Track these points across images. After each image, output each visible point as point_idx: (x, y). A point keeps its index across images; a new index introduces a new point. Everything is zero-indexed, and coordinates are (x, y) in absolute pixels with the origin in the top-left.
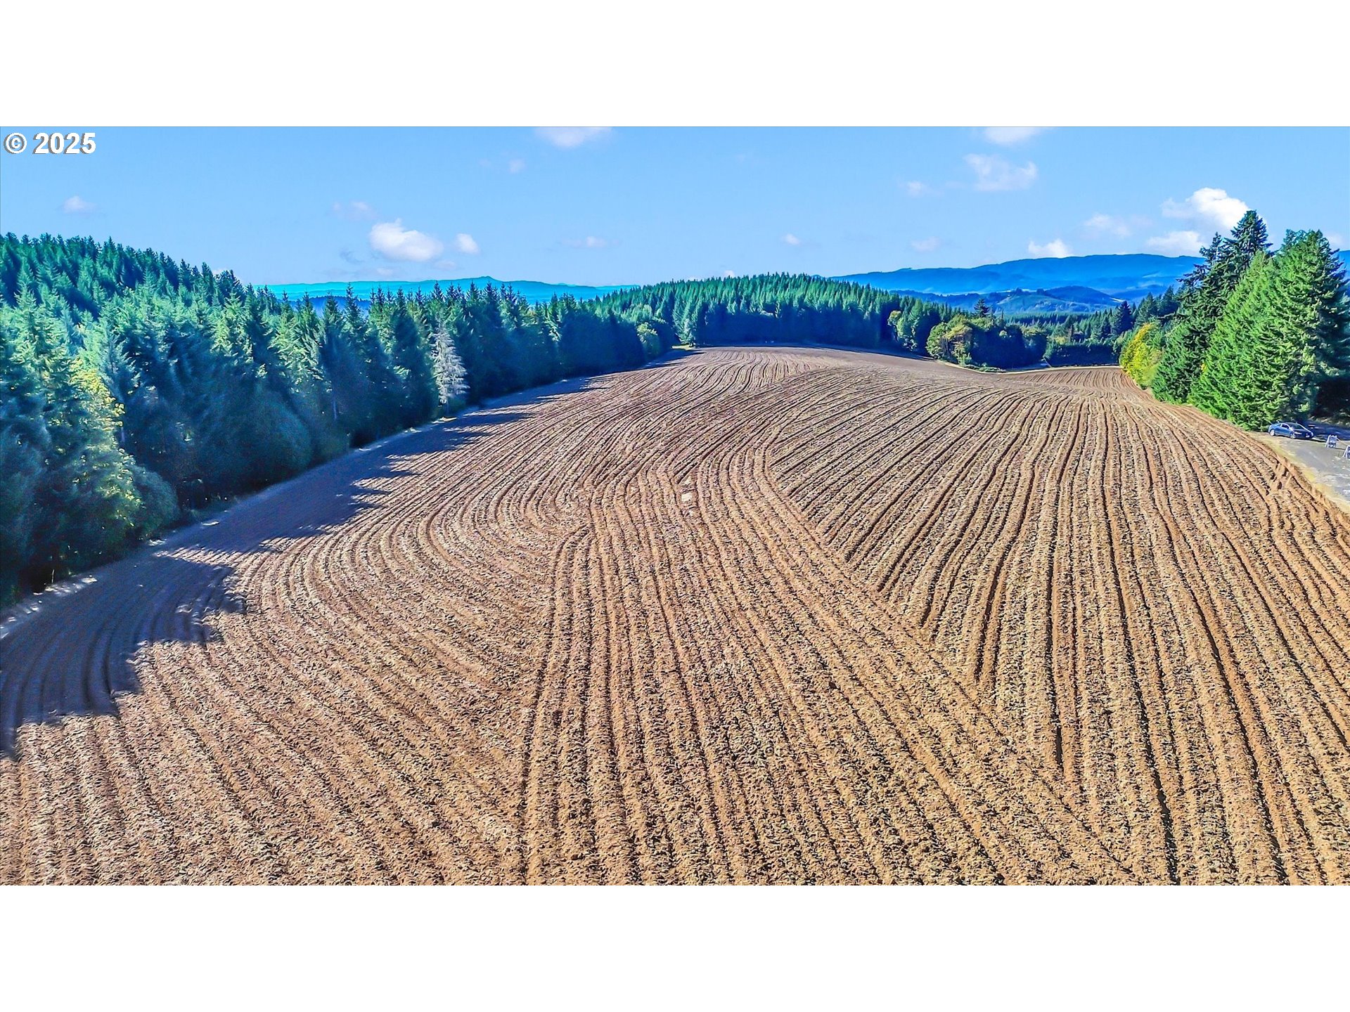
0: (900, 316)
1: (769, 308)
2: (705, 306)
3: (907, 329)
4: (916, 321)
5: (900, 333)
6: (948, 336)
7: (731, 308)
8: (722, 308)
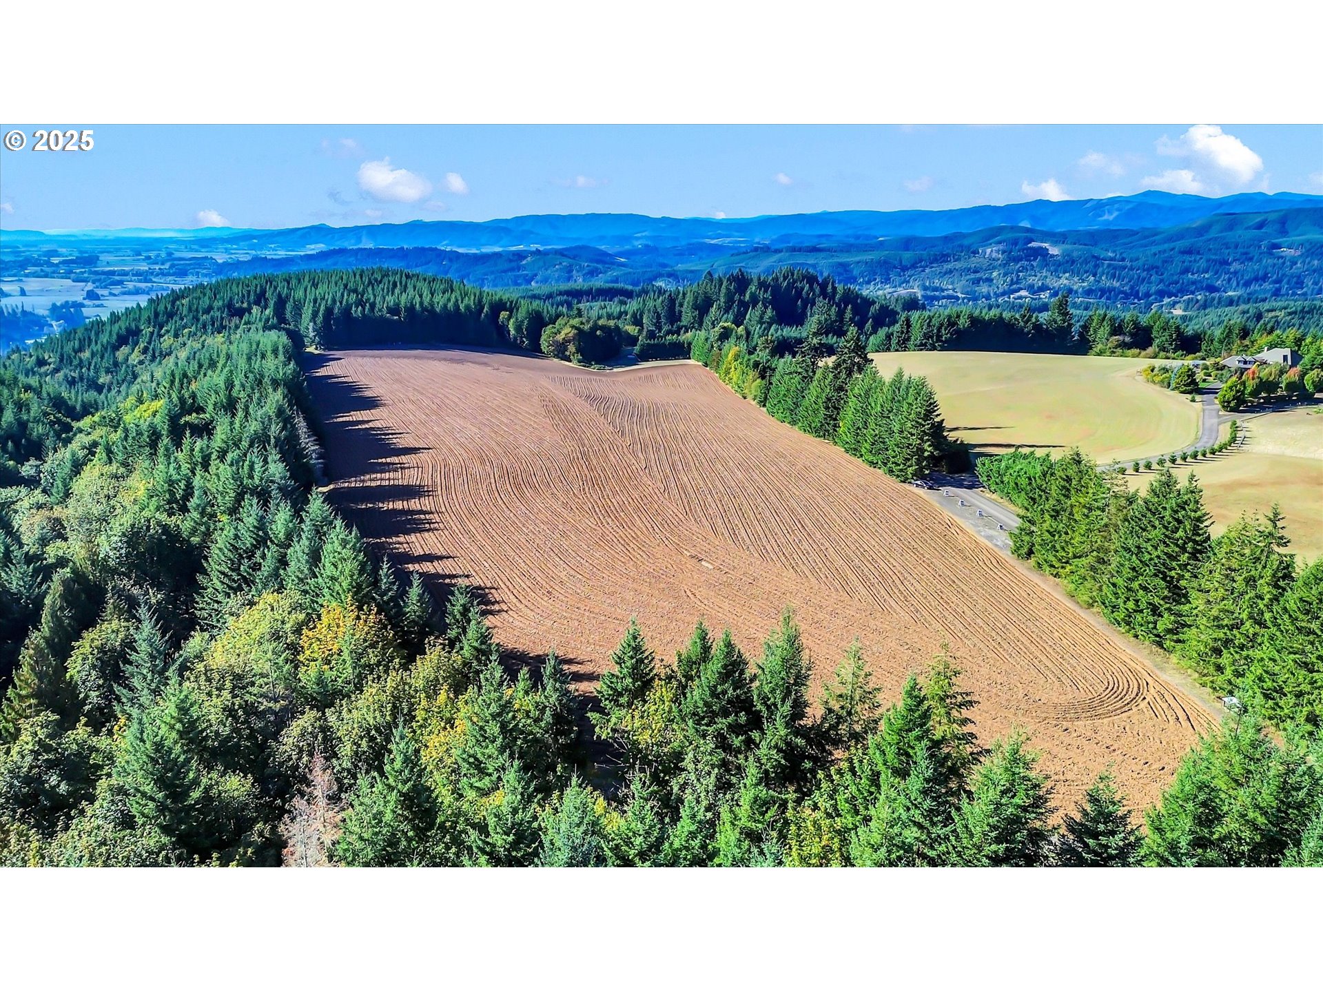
0: (510, 317)
1: (394, 310)
2: (329, 311)
3: (518, 328)
4: (526, 322)
5: (512, 332)
6: (560, 337)
7: (357, 312)
8: (347, 311)
